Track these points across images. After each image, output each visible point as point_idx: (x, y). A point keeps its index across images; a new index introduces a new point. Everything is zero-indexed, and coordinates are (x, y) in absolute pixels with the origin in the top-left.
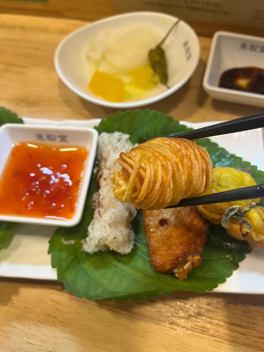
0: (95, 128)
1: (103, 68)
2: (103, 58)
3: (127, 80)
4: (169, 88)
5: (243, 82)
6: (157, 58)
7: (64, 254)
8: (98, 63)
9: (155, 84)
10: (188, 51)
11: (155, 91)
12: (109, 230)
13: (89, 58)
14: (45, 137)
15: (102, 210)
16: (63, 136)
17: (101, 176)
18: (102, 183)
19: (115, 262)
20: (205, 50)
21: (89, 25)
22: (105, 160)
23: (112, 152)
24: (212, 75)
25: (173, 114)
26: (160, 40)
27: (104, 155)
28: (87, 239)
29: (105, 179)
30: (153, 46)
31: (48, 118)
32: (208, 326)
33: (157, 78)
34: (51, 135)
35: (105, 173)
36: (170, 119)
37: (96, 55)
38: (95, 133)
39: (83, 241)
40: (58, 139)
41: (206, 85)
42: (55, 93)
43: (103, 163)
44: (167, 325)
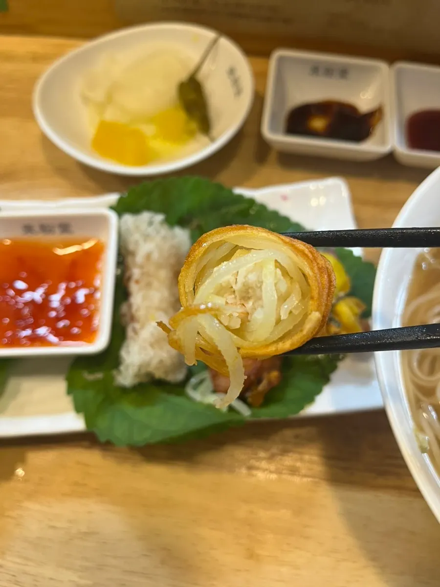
0: (112, 208)
1: (110, 115)
2: (109, 99)
3: (149, 130)
4: (213, 140)
5: (318, 123)
6: (192, 96)
7: (90, 394)
8: (101, 107)
9: (191, 134)
10: (236, 82)
11: (193, 145)
12: (151, 352)
13: (86, 100)
14: (37, 228)
15: (137, 326)
16: (65, 225)
17: (129, 279)
18: (133, 287)
19: (164, 395)
20: (260, 77)
21: (88, 45)
22: (133, 254)
23: (141, 242)
24: (274, 116)
25: (223, 178)
26: (192, 66)
27: (131, 247)
28: (122, 368)
29: (137, 282)
30: (183, 76)
31: (33, 197)
32: (298, 464)
33: (194, 125)
34: (46, 225)
35: (136, 273)
36: (220, 187)
37: (99, 95)
38: (113, 216)
39: (114, 372)
40: (57, 230)
41: (268, 133)
42: (38, 158)
43: (129, 260)
44: (244, 471)
